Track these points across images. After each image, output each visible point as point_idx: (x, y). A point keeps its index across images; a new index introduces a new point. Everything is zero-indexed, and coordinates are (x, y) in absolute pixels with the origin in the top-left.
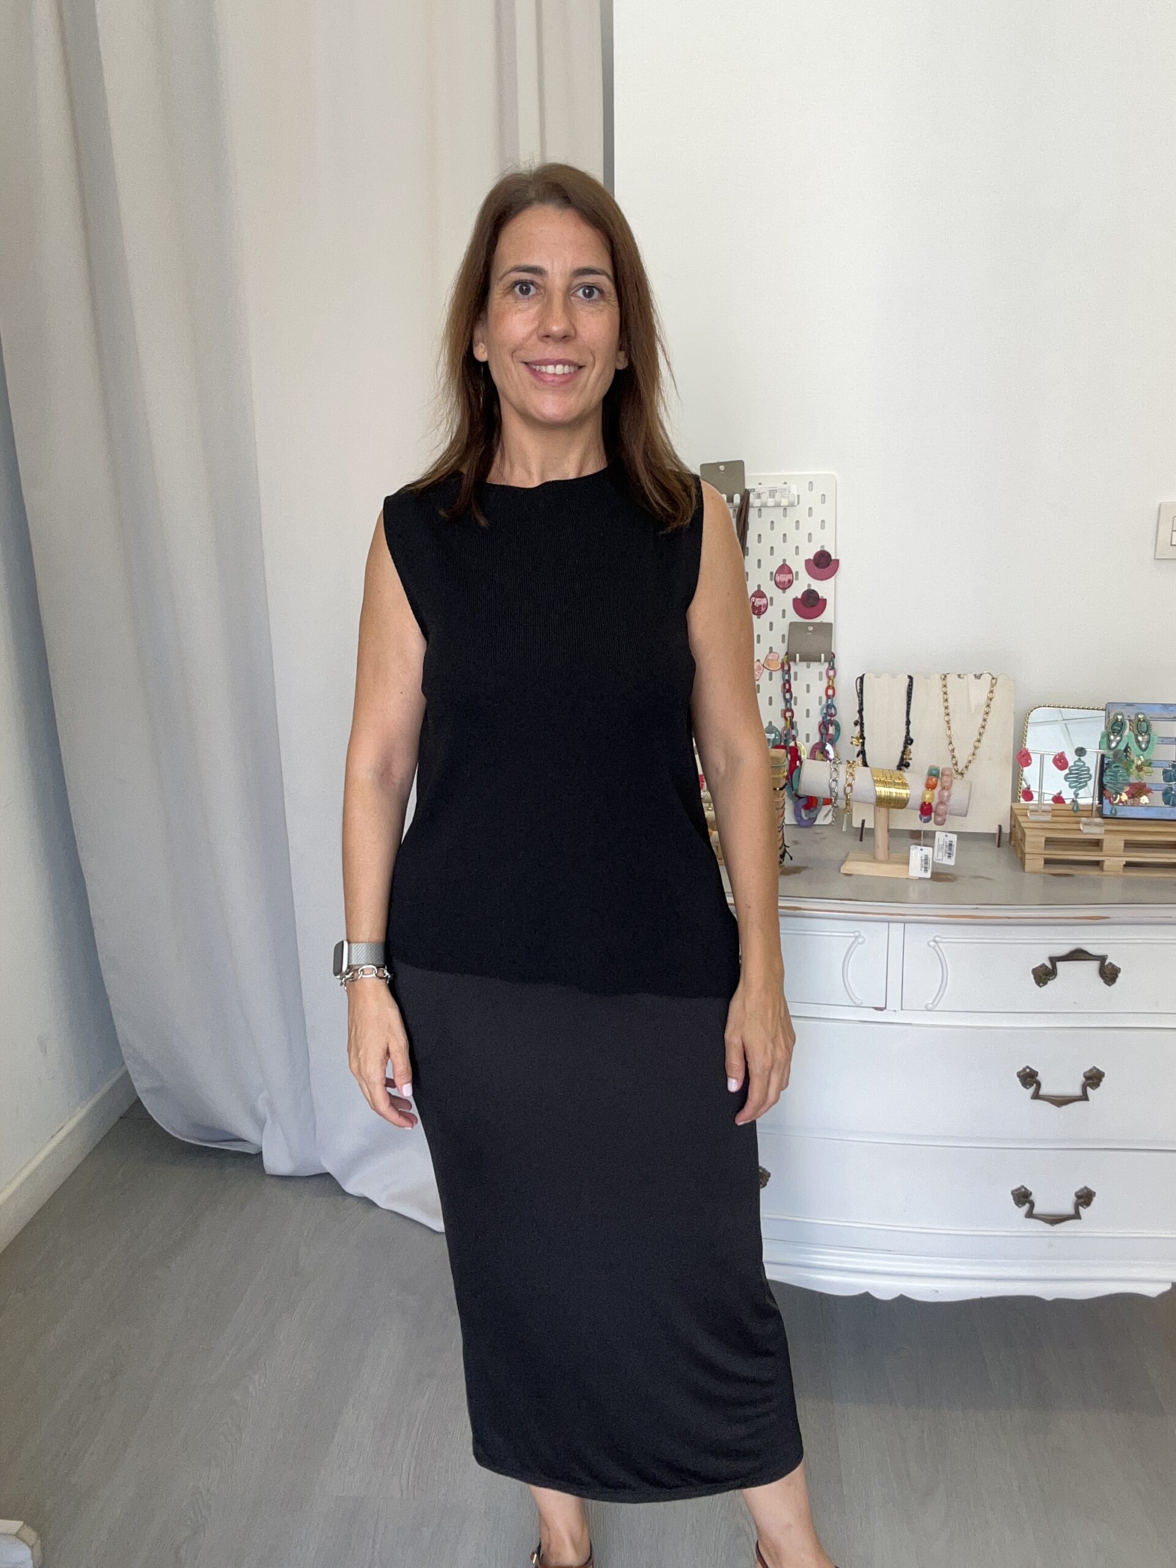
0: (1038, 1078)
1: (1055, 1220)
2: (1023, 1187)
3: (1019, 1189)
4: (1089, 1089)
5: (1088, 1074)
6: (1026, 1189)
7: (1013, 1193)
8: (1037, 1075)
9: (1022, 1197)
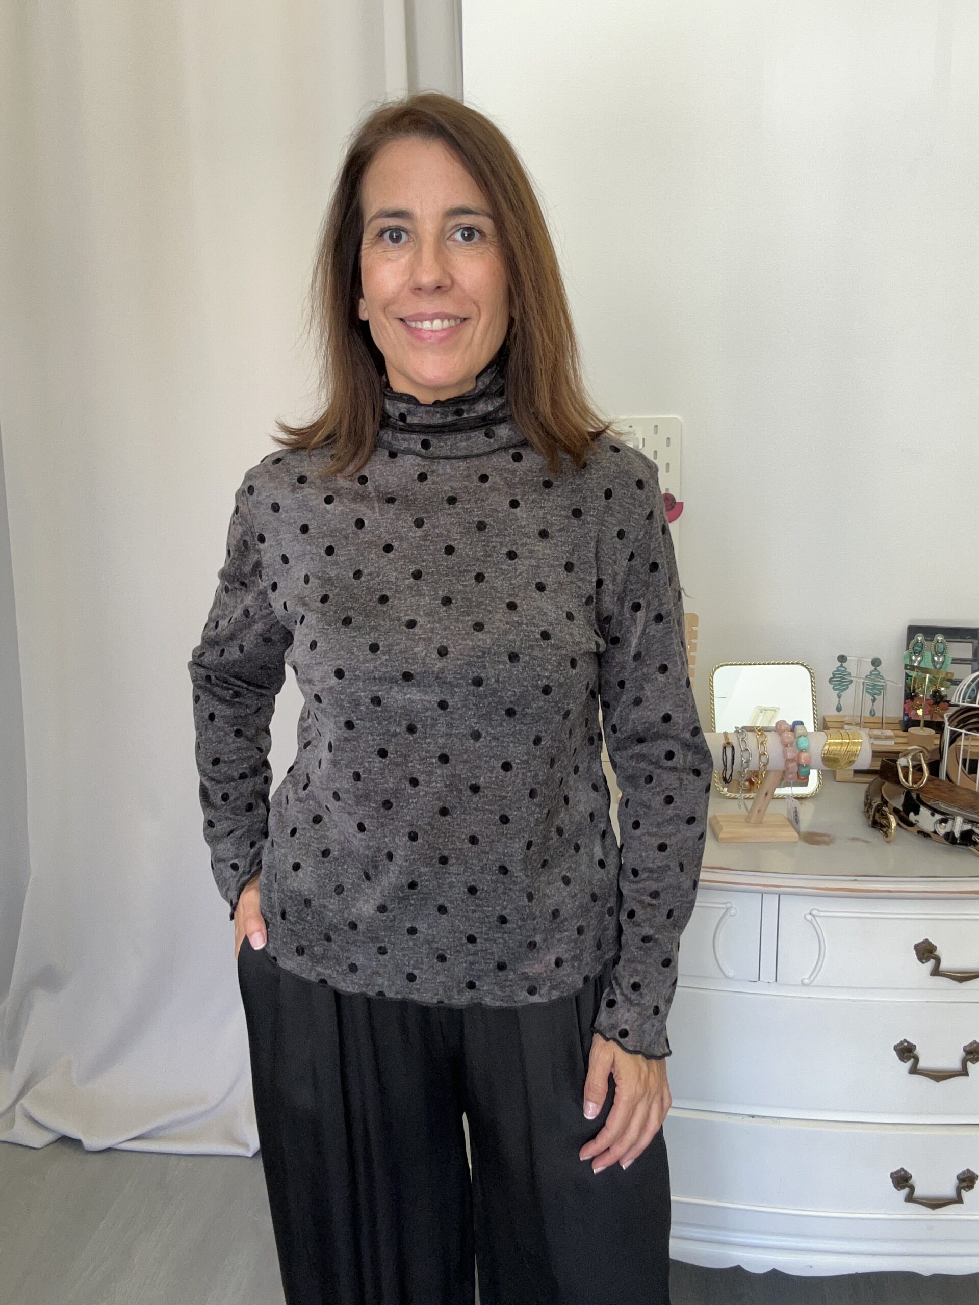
0: (915, 1052)
1: (935, 1204)
2: (902, 1169)
3: (898, 1172)
4: (969, 1064)
5: (967, 1048)
6: (906, 1172)
7: (892, 1175)
8: (915, 1049)
9: (902, 1180)
